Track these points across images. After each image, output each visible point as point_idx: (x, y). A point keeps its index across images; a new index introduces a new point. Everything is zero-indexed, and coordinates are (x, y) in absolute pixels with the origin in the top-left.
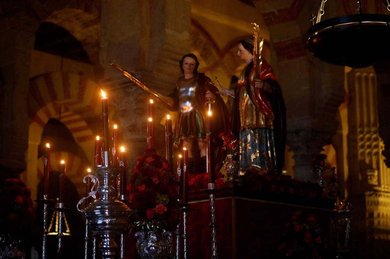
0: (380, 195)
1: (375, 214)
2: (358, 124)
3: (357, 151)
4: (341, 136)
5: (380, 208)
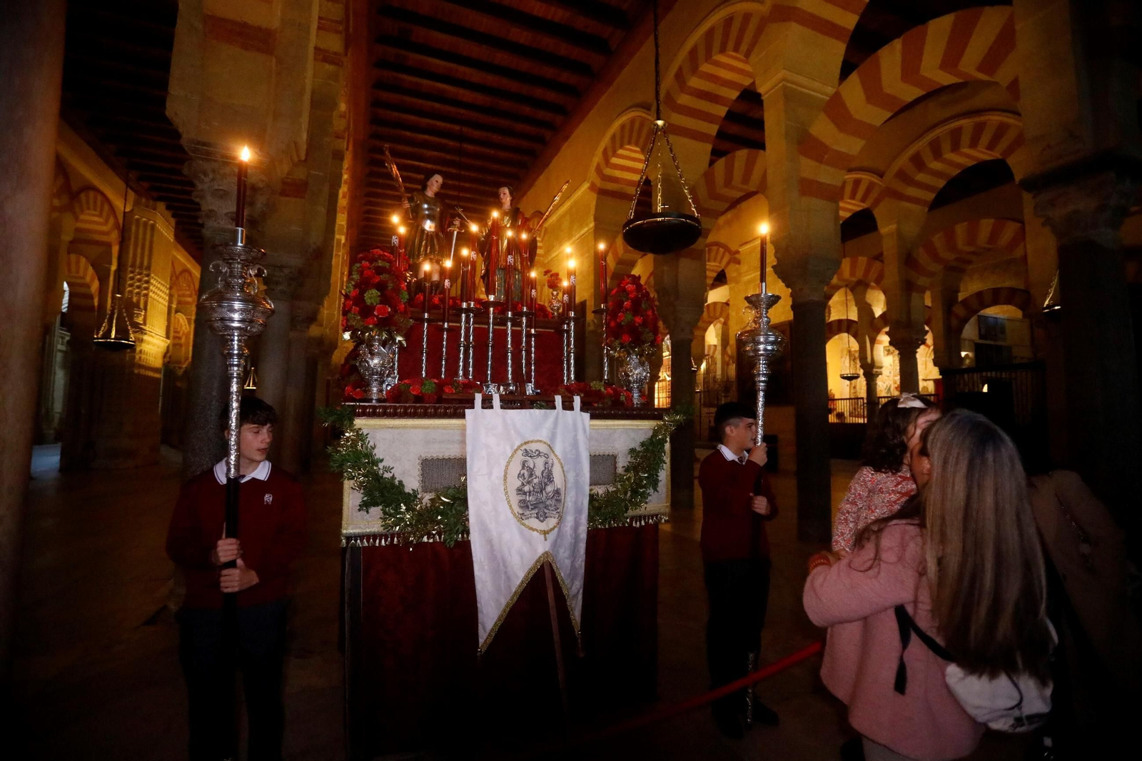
0: (145, 334)
1: (138, 349)
2: (130, 264)
3: (125, 290)
4: (109, 270)
5: (143, 345)
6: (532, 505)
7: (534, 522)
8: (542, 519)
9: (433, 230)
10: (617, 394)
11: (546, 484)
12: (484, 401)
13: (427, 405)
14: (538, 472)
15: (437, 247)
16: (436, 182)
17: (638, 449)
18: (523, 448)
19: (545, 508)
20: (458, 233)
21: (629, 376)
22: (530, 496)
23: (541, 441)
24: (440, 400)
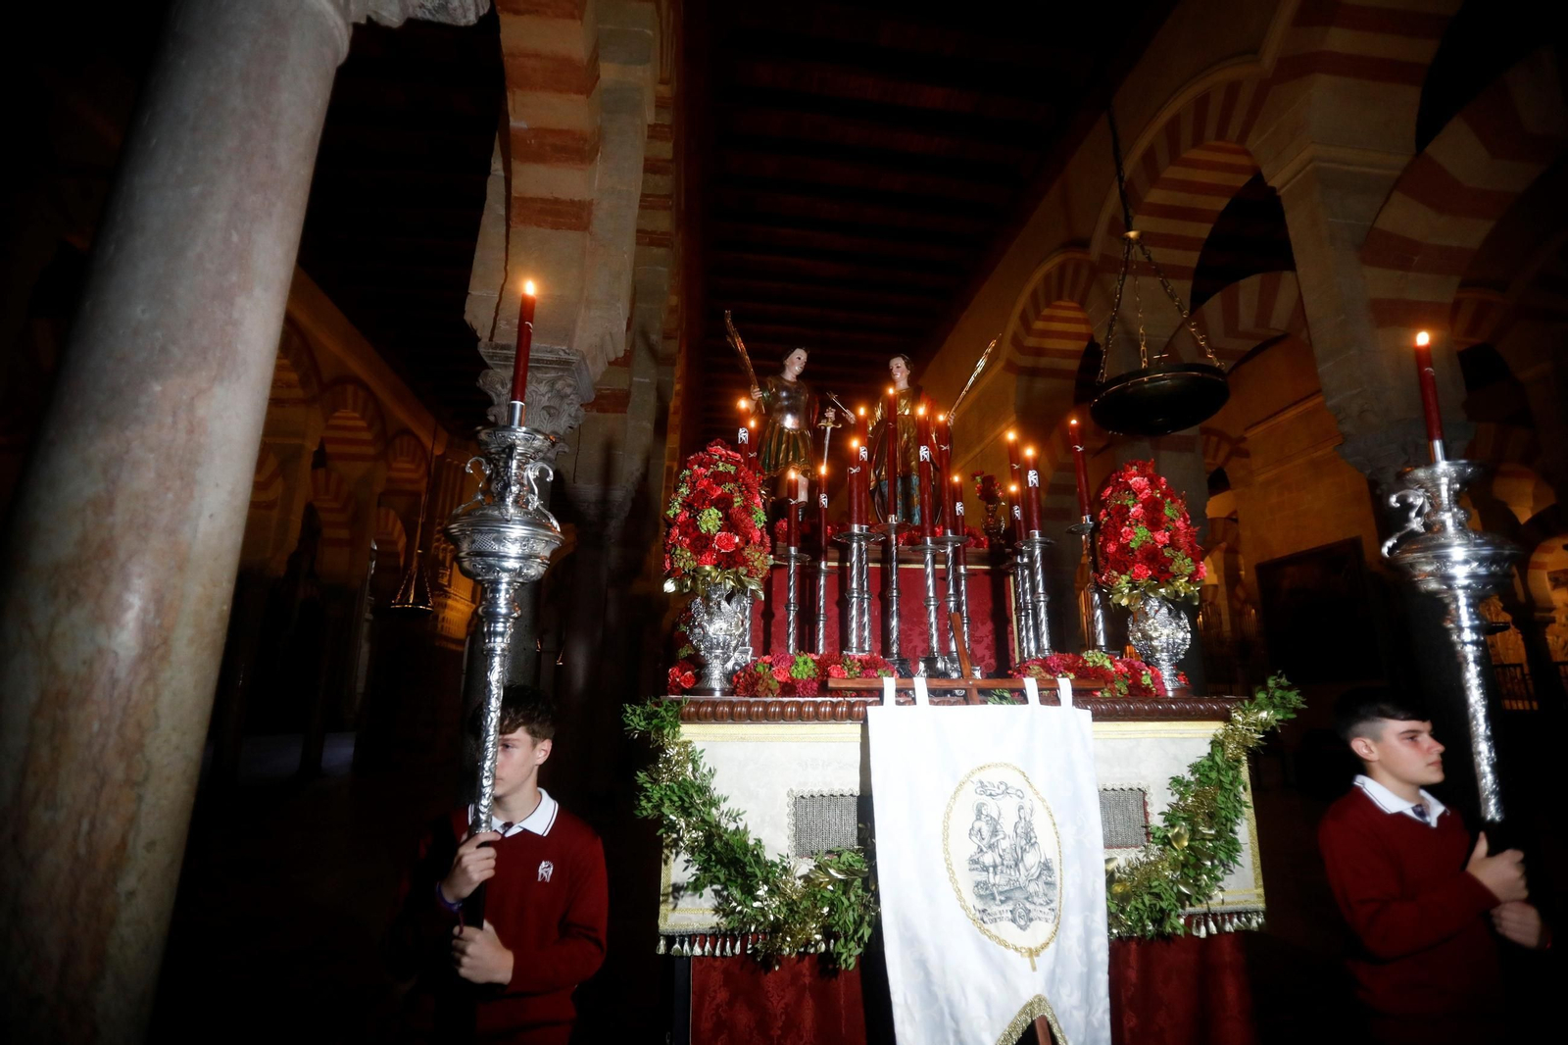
2: (438, 514)
5: (447, 611)
6: (1001, 893)
7: (1007, 930)
8: (1022, 923)
9: (794, 427)
10: (1136, 674)
11: (1023, 850)
12: (900, 691)
13: (801, 700)
14: (1007, 826)
15: (803, 452)
16: (796, 363)
17: (1189, 777)
18: (976, 778)
19: (1027, 899)
20: (832, 429)
21: (1152, 639)
22: (995, 873)
23: (1006, 765)
24: (824, 690)
